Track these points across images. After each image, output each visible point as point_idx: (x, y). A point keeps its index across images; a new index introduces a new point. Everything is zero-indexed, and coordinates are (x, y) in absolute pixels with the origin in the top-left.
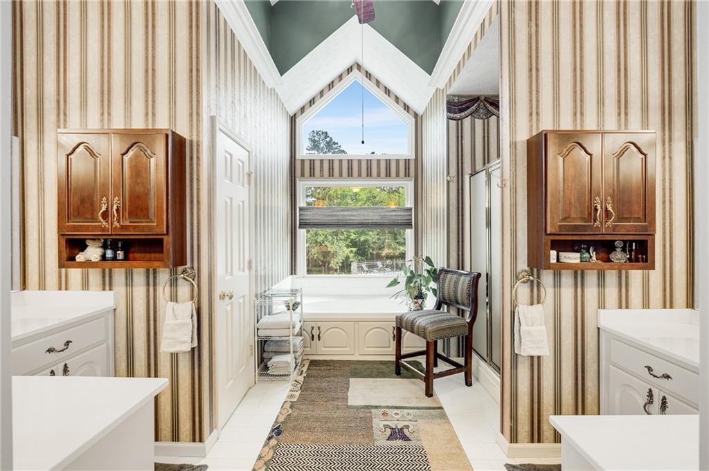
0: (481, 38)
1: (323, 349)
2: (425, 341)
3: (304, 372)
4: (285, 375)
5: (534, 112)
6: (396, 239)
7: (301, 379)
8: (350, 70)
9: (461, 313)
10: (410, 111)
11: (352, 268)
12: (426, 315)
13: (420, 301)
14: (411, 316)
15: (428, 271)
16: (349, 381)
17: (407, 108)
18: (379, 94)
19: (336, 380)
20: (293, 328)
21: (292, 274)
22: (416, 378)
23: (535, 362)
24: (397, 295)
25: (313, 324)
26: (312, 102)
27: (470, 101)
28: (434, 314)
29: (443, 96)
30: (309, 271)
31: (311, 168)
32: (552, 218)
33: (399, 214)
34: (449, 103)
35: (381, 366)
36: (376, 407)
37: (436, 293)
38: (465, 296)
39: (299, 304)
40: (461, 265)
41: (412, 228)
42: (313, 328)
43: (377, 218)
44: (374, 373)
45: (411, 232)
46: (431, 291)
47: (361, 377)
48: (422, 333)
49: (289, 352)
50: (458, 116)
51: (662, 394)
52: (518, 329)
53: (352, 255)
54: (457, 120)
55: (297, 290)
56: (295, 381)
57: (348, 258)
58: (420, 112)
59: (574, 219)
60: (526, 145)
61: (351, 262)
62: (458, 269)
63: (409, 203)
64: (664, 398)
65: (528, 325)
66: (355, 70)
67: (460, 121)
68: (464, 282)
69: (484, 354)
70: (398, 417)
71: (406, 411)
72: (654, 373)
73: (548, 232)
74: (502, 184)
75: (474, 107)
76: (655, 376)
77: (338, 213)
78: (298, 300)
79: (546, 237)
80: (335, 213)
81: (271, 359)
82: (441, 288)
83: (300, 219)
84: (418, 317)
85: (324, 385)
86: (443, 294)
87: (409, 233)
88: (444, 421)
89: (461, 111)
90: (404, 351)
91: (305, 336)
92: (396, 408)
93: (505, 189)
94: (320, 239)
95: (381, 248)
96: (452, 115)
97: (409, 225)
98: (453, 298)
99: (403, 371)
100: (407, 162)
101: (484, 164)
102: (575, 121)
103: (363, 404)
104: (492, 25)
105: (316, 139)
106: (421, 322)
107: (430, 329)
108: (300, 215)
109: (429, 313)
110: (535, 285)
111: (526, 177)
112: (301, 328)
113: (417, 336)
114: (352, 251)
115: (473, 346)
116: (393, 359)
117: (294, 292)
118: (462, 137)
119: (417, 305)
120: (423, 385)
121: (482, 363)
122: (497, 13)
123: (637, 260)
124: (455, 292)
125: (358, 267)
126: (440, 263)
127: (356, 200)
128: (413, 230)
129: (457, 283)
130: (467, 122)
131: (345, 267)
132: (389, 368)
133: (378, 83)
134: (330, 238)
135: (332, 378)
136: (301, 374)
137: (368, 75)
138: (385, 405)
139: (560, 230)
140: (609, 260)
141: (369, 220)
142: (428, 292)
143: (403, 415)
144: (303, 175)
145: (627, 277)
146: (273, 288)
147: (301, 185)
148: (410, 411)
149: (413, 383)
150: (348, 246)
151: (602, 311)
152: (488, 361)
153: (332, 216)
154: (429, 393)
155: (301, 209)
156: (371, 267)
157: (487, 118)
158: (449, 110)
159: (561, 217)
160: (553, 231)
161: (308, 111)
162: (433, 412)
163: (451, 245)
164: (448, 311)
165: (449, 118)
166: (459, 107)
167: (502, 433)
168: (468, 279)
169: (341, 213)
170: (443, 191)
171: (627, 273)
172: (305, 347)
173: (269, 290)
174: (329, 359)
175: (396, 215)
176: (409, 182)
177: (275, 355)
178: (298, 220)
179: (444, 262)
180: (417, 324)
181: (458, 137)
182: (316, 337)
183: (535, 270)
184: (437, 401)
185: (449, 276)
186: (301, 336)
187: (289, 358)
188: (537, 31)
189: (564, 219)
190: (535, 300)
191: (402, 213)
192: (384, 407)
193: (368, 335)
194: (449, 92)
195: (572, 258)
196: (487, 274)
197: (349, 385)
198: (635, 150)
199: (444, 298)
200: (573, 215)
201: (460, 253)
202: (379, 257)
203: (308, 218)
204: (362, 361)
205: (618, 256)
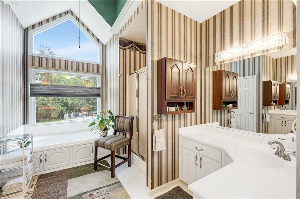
0: (138, 14)
1: (49, 166)
2: (111, 151)
3: (34, 185)
4: (18, 192)
5: (160, 50)
6: (88, 102)
7: (32, 190)
8: (66, 13)
9: (125, 135)
10: (100, 42)
11: (65, 116)
12: (111, 138)
13: (106, 131)
14: (103, 140)
15: (110, 117)
16: (67, 182)
17: (98, 40)
18: (83, 30)
19: (58, 183)
20: (25, 160)
21: (24, 124)
22: (106, 169)
23: (160, 153)
24: (93, 129)
25: (41, 153)
26: (41, 24)
27: (129, 42)
28: (114, 137)
29: (117, 38)
30: (37, 121)
31: (39, 62)
32: (168, 93)
33: (94, 90)
34: (120, 41)
35: (86, 168)
36: (85, 193)
37: (114, 127)
38: (128, 127)
39: (29, 143)
40: (125, 113)
41: (100, 97)
42: (41, 156)
43: (82, 92)
44: (82, 173)
45: (100, 99)
46: (111, 126)
47: (75, 177)
48: (109, 148)
49: (22, 175)
50: (124, 48)
51: (200, 156)
52: (154, 140)
53: (64, 110)
54: (124, 49)
55: (28, 135)
56: (27, 193)
57: (62, 111)
58: (105, 43)
59: (175, 94)
60: (157, 62)
61: (64, 113)
62: (124, 115)
63: (99, 85)
64: (201, 157)
65: (158, 138)
66: (70, 14)
67: (125, 50)
68: (127, 121)
69: (136, 151)
70: (98, 195)
71: (102, 190)
72: (197, 149)
73: (166, 99)
74: (148, 78)
75: (130, 45)
76: (198, 150)
77: (58, 89)
78: (30, 140)
79: (165, 101)
80: (56, 88)
81: (5, 183)
82: (116, 125)
83: (31, 91)
84: (107, 140)
85: (50, 189)
86: (117, 127)
87: (99, 100)
88: (121, 188)
89: (125, 46)
90: (99, 157)
91: (34, 161)
92: (97, 189)
93: (149, 80)
94: (44, 102)
95: (81, 106)
96: (121, 47)
97: (99, 95)
98: (122, 128)
99: (98, 168)
100: (98, 66)
101: (134, 71)
102: (172, 56)
103: (77, 193)
104: (143, 9)
105: (42, 49)
106: (108, 142)
107: (113, 145)
108: (31, 89)
109: (111, 137)
110: (160, 121)
111: (157, 76)
112: (32, 157)
113: (107, 150)
114: (64, 108)
115: (131, 149)
116: (93, 162)
117: (26, 136)
118: (125, 57)
119: (104, 133)
120: (110, 172)
121: (135, 155)
122: (146, 4)
123: (190, 110)
124: (123, 126)
125: (68, 116)
126: (115, 113)
127: (67, 83)
128: (101, 98)
129: (124, 122)
130: (128, 51)
131: (61, 116)
132: (90, 167)
133: (83, 25)
134: (51, 102)
135: (55, 183)
136: (32, 187)
137: (78, 19)
138: (90, 190)
139: (170, 99)
140: (182, 110)
141: (78, 92)
142: (110, 127)
143: (101, 193)
144: (33, 64)
145: (186, 115)
146: (8, 135)
147: (32, 72)
148: (104, 189)
149: (104, 172)
150: (62, 106)
151: (180, 128)
152: (137, 154)
153: (54, 90)
154: (113, 176)
155: (31, 85)
156: (75, 116)
157: (136, 51)
158: (120, 44)
159: (170, 93)
160: (168, 99)
161: (37, 28)
162: (115, 185)
163: (120, 105)
164: (119, 134)
165: (120, 48)
166: (125, 44)
167: (147, 186)
168: (129, 120)
169: (60, 89)
170: (117, 80)
171: (186, 114)
172: (34, 168)
173: (3, 137)
174: (53, 171)
175: (92, 91)
176: (99, 76)
177: (9, 180)
178: (29, 91)
179: (117, 113)
180: (106, 143)
181: (124, 57)
182: (43, 161)
183: (160, 114)
184: (117, 179)
185: (120, 119)
186: (32, 162)
187: (22, 180)
188: (161, 17)
189: (171, 94)
190: (160, 128)
191: (96, 90)
192: (90, 191)
193: (78, 152)
194: (120, 36)
195: (173, 109)
196: (137, 117)
197: (67, 184)
198: (191, 70)
199: (118, 129)
200: (174, 93)
201: (125, 108)
202: (80, 110)
203: (37, 90)
204: (74, 167)
205: (185, 108)
